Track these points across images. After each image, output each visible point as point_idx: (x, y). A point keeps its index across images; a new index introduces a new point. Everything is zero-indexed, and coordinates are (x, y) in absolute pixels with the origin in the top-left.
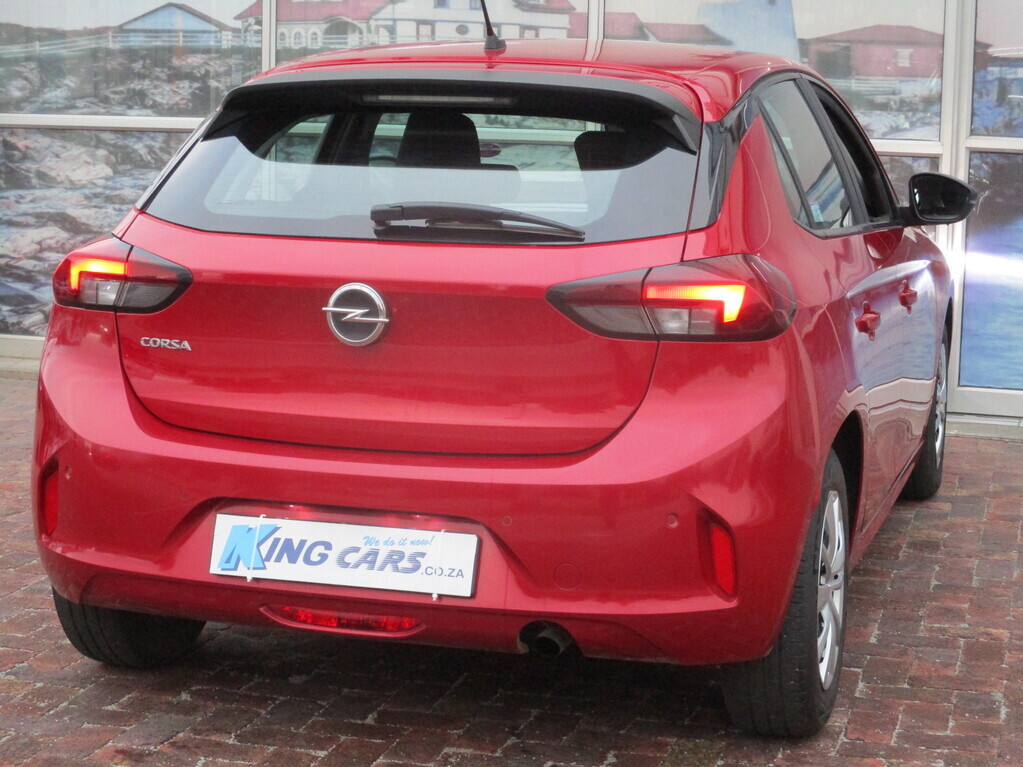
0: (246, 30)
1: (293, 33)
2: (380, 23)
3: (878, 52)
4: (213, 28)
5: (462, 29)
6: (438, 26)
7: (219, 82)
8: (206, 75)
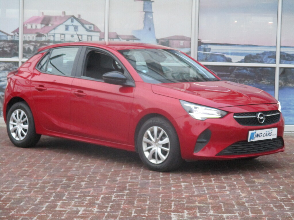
0: (15, 36)
1: (27, 37)
2: (51, 34)
3: (175, 42)
4: (6, 35)
5: (72, 36)
6: (66, 35)
7: (7, 49)
8: (4, 47)
